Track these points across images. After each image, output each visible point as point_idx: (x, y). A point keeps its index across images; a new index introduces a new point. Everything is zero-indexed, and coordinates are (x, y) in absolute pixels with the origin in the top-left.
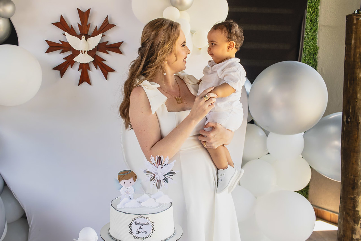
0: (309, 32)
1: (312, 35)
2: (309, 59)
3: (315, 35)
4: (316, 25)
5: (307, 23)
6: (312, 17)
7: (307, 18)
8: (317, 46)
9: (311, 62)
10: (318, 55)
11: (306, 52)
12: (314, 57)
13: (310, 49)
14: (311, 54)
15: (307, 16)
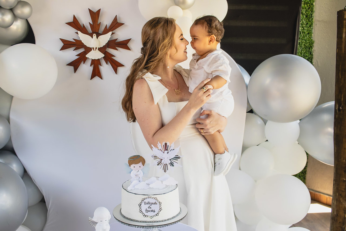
0: (305, 27)
1: (308, 30)
2: (305, 53)
3: (310, 30)
4: (311, 21)
5: (303, 18)
7: (303, 14)
8: (313, 40)
9: (307, 55)
10: (313, 48)
11: (302, 46)
12: (310, 50)
13: (306, 43)
14: (307, 48)
15: (302, 12)
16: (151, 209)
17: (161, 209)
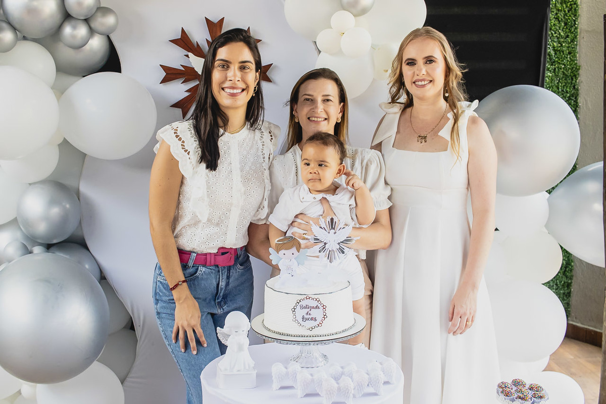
0: (563, 42)
1: (568, 47)
2: (564, 86)
3: (573, 46)
4: (574, 31)
5: (560, 28)
6: (567, 18)
7: (560, 19)
8: (578, 65)
9: (568, 90)
10: (579, 78)
11: (559, 74)
12: (574, 82)
13: (566, 69)
14: (568, 77)
15: (559, 16)
16: (311, 317)
17: (325, 317)
